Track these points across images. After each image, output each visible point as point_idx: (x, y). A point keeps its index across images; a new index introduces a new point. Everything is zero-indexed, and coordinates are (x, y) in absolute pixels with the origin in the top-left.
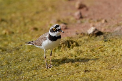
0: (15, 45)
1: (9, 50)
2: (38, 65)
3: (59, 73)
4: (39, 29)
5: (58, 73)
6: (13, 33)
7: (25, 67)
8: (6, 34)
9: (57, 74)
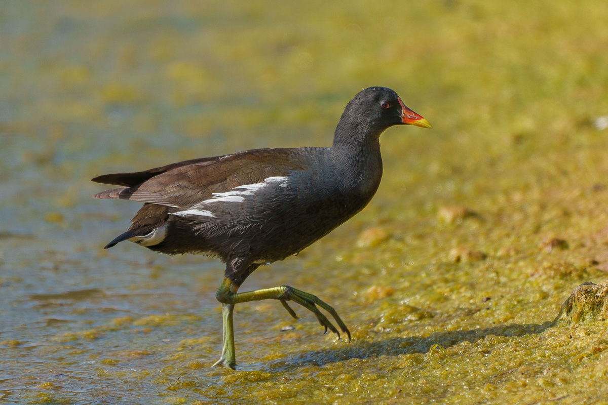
0: (471, 298)
1: (442, 314)
2: (510, 369)
3: (565, 394)
4: (572, 246)
5: (561, 395)
6: (484, 257)
7: (466, 374)
8: (458, 259)
9: (558, 396)
